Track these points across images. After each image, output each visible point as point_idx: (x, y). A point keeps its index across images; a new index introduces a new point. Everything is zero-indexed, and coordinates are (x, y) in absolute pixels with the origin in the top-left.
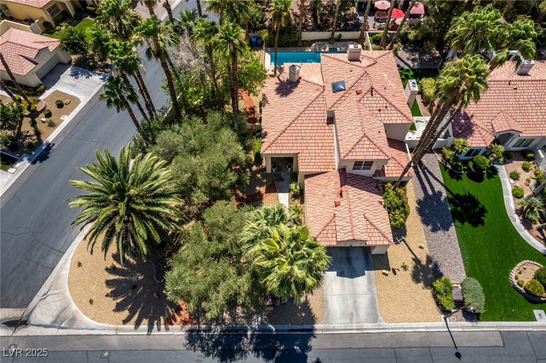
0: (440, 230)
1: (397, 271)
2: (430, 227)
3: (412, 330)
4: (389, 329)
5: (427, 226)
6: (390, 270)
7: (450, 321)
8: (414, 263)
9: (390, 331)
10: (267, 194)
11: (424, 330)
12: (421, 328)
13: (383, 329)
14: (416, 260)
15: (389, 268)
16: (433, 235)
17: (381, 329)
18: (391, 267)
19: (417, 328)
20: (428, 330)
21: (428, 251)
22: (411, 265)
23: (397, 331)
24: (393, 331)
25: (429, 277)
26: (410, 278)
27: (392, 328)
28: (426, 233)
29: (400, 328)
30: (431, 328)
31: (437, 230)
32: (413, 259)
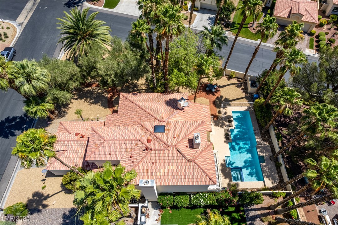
0: (63, 221)
1: (44, 182)
2: (67, 213)
3: (8, 187)
4: (14, 173)
5: (69, 211)
6: (45, 177)
7: (2, 213)
8: (45, 195)
9: (13, 174)
10: (112, 111)
11: (4, 195)
12: (7, 193)
13: (16, 170)
14: (48, 197)
15: (47, 177)
16: (61, 215)
17: (16, 169)
18: (47, 179)
19: (7, 191)
20: (3, 197)
21: (50, 208)
22: (45, 192)
23: (11, 178)
24: (12, 176)
25: (34, 204)
26: (37, 190)
27: (14, 175)
28: (64, 209)
29: (12, 180)
30: (4, 200)
31: (64, 219)
32: (48, 195)
